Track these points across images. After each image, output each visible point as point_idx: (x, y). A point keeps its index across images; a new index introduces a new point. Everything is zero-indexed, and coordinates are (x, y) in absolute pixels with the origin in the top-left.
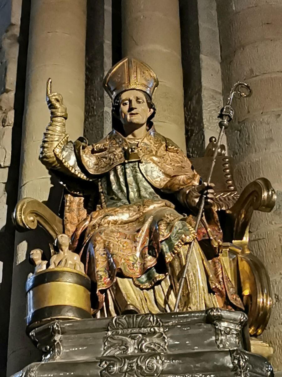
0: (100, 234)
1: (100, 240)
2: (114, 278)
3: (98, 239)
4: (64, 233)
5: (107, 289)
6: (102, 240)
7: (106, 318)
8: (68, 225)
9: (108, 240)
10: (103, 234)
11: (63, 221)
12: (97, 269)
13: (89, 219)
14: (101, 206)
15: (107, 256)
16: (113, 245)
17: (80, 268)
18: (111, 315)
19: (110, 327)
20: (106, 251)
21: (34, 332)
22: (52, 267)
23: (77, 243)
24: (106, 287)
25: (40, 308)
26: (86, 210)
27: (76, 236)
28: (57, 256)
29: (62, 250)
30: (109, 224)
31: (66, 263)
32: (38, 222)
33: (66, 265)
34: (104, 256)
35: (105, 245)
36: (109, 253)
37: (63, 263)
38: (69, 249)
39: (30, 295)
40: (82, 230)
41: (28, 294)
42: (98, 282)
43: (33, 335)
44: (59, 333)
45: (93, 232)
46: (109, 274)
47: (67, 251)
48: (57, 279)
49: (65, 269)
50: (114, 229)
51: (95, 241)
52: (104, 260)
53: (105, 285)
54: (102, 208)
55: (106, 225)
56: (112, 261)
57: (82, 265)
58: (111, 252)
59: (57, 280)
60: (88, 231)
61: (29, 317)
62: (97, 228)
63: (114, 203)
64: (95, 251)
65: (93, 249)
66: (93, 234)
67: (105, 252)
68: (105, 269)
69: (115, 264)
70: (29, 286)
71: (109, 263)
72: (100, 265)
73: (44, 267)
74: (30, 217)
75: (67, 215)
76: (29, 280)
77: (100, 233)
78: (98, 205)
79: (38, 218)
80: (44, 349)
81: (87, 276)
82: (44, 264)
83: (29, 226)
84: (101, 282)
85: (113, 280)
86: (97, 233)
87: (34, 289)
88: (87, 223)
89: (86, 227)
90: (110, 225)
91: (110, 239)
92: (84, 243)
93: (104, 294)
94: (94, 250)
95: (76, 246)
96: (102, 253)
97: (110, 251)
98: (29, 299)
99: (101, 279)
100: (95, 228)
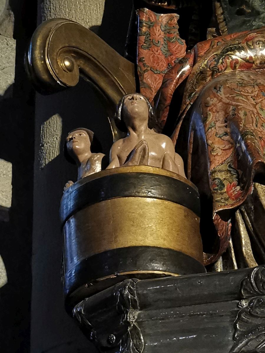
0: (215, 91)
1: (215, 105)
2: (249, 186)
3: (213, 101)
4: (138, 91)
5: (234, 210)
6: (220, 104)
7: (236, 272)
8: (146, 75)
9: (234, 103)
10: (222, 90)
11: (136, 67)
12: (212, 168)
13: (191, 60)
14: (218, 30)
15: (232, 138)
16: (245, 114)
17: (175, 165)
18: (246, 265)
19: (245, 290)
20: (230, 127)
21: (81, 306)
22: (114, 165)
23: (166, 114)
24: (232, 205)
25: (92, 254)
26: (184, 41)
27: (164, 99)
28: (124, 141)
29: (134, 129)
30: (234, 68)
31: (143, 157)
32: (81, 71)
33: (145, 161)
34: (227, 137)
35: (226, 113)
36: (236, 131)
37: (138, 156)
38: (150, 126)
39: (71, 227)
40: (177, 83)
41: (67, 225)
42: (215, 195)
43: (80, 313)
44: (135, 307)
45: (201, 86)
46: (238, 177)
47: (145, 131)
48: (126, 190)
49: (143, 169)
50: (246, 78)
51: (207, 105)
52: (227, 147)
53: (231, 202)
54: (219, 34)
55: (229, 71)
56: (244, 147)
57: (179, 161)
58: (241, 129)
59: (127, 193)
60: (189, 86)
61: (71, 274)
62: (209, 79)
63: (244, 23)
64: (207, 128)
65: (201, 124)
66: (201, 91)
67: (228, 130)
68: (230, 166)
69: (251, 154)
70: (67, 208)
71: (237, 152)
72: (217, 158)
73: (98, 168)
74: (63, 61)
75: (144, 53)
76: (66, 195)
77: (215, 88)
78: (209, 29)
79: (81, 63)
80: (104, 343)
81: (190, 183)
82: (98, 159)
83: (63, 80)
84: (222, 194)
85: (248, 190)
86: (209, 89)
87: (79, 213)
88: (187, 68)
89: (184, 77)
90: (238, 70)
91: (238, 100)
92: (181, 112)
93: (230, 220)
94: (205, 127)
95: (165, 119)
96: (221, 132)
97: (238, 127)
98: (67, 236)
99: (221, 189)
100: (204, 79)
